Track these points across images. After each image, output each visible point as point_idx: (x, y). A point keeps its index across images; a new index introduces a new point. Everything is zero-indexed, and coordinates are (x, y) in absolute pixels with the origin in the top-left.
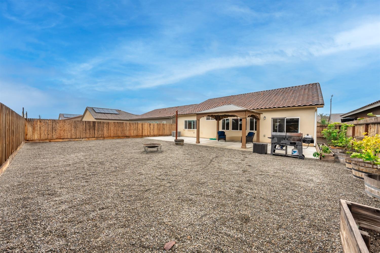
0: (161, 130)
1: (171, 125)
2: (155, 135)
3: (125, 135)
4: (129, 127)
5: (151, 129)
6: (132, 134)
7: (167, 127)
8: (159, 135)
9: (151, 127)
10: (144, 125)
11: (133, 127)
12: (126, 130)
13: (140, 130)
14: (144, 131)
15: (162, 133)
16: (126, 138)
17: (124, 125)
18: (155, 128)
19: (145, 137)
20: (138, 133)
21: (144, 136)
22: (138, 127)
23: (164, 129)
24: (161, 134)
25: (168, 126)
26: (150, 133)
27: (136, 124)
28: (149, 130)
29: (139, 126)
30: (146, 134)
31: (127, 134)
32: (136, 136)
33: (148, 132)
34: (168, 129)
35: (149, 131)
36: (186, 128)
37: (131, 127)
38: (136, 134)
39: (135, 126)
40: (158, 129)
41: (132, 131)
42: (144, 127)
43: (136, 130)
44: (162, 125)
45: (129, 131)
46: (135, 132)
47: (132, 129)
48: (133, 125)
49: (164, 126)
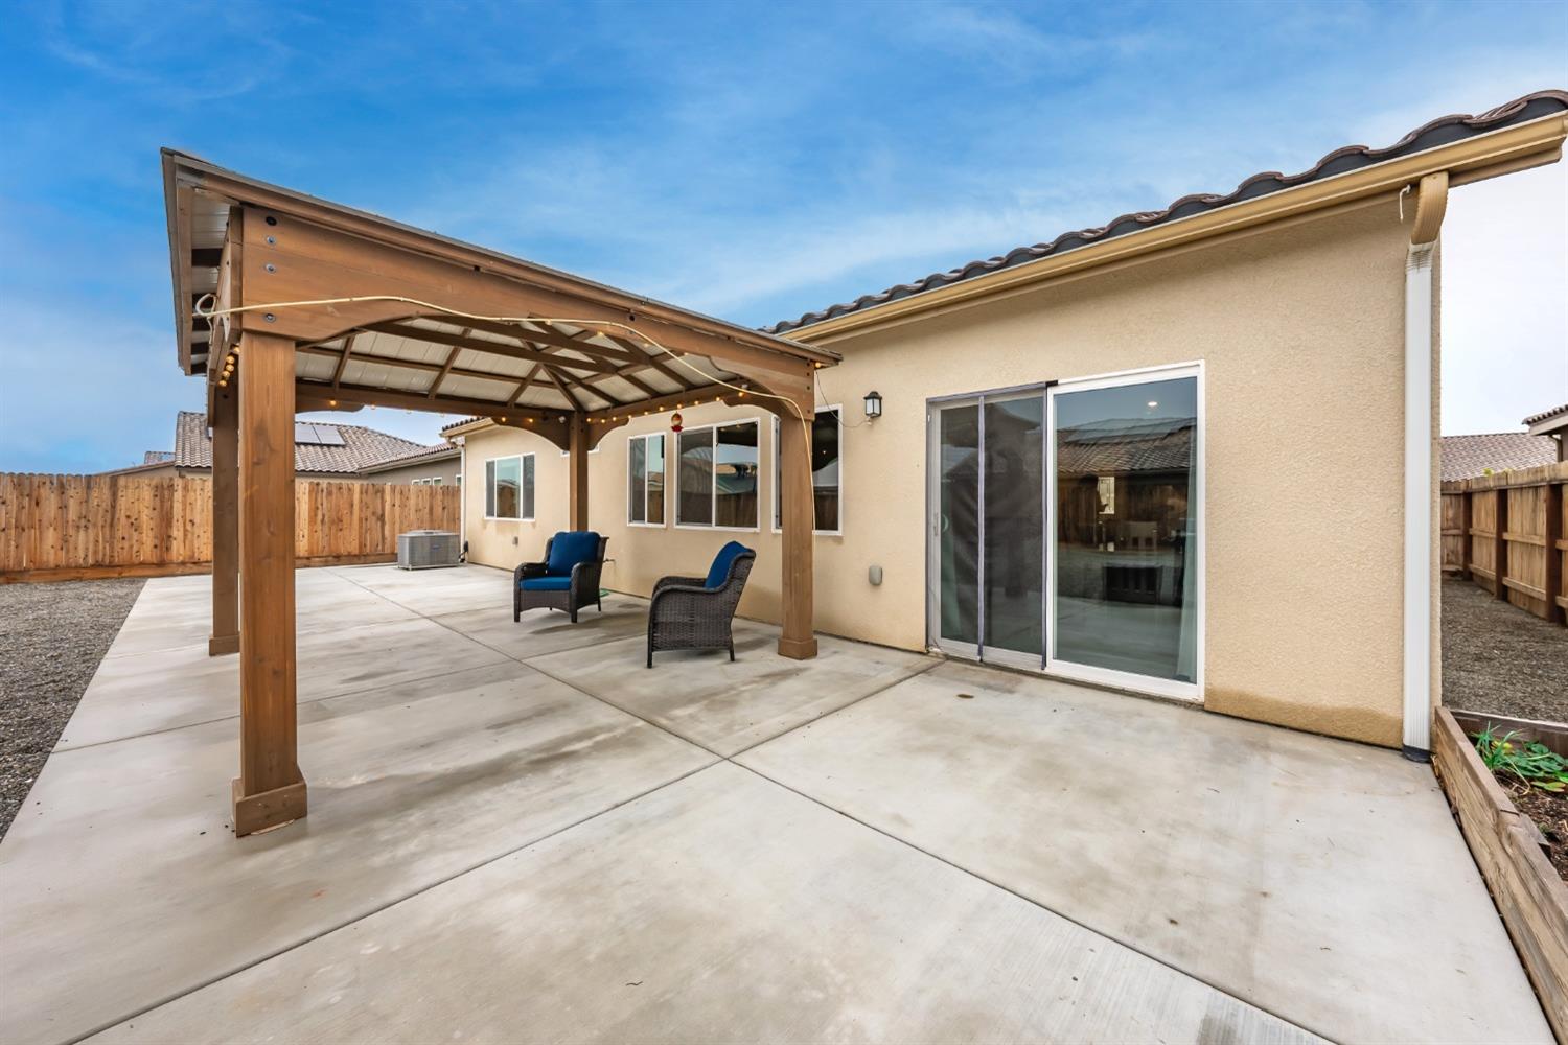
0: (356, 522)
1: (439, 497)
4: (13, 507)
6: (50, 554)
7: (403, 506)
8: (338, 557)
10: (178, 495)
11: (63, 507)
13: (135, 526)
14: (177, 533)
15: (362, 545)
19: (196, 569)
20: (118, 546)
21: (183, 563)
22: (113, 507)
23: (381, 518)
24: (356, 552)
25: (412, 501)
27: (88, 487)
29: (122, 503)
32: (97, 565)
34: (413, 516)
36: (490, 513)
37: (37, 504)
38: (96, 552)
39: (86, 501)
40: (323, 521)
41: (51, 536)
42: (184, 504)
43: (89, 530)
44: (361, 493)
45: (18, 536)
46: (87, 542)
47: (45, 523)
48: (63, 493)
49: (379, 501)
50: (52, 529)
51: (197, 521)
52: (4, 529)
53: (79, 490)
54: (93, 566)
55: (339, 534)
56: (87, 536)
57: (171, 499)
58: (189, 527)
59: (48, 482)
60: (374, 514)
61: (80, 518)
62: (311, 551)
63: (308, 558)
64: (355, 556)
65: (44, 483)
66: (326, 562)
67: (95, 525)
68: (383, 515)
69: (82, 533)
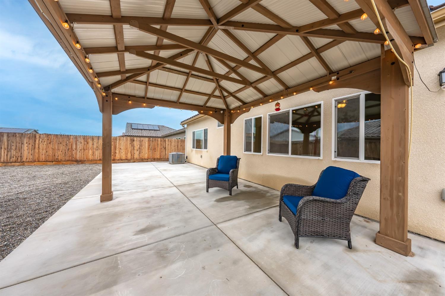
0: (159, 149)
1: (180, 143)
2: (145, 159)
3: (74, 159)
4: (83, 144)
5: (136, 148)
6: (91, 157)
7: (171, 145)
8: (154, 159)
9: (135, 145)
10: (118, 141)
11: (93, 144)
12: (76, 149)
14: (117, 152)
15: (160, 156)
16: (77, 163)
17: (71, 140)
18: (143, 147)
19: (121, 161)
21: (119, 160)
23: (165, 148)
24: (159, 158)
25: (173, 144)
26: (132, 155)
27: (98, 139)
28: (130, 150)
30: (124, 157)
31: (78, 156)
33: (126, 154)
34: (173, 148)
35: (130, 151)
36: (193, 147)
37: (88, 143)
38: (100, 156)
39: (98, 143)
40: (151, 149)
41: (90, 152)
42: (119, 144)
43: (99, 150)
44: (160, 141)
45: (84, 152)
46: (98, 154)
47: (89, 148)
48: (93, 141)
49: (165, 144)
50: (91, 150)
51: (122, 149)
52: (81, 150)
53: (97, 140)
54: (99, 160)
55: (155, 153)
56: (98, 152)
57: (116, 142)
58: (120, 149)
59: (90, 138)
60: (163, 147)
61: (97, 147)
62: (148, 157)
63: (147, 159)
64: (159, 159)
65: (89, 138)
66: (152, 160)
67: (100, 149)
68: (166, 148)
69: (97, 151)
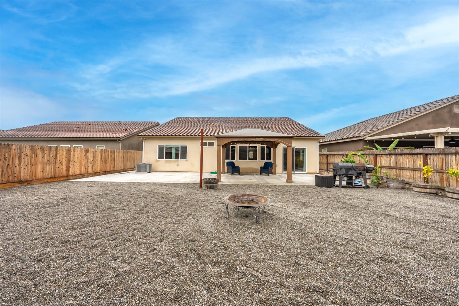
0: (109, 161)
1: (125, 153)
2: (98, 172)
3: (16, 179)
4: (30, 158)
5: (90, 161)
6: (39, 175)
8: (105, 172)
9: (89, 157)
10: (72, 153)
11: (43, 157)
12: (20, 164)
13: (61, 163)
14: (71, 166)
15: (110, 168)
16: (20, 185)
17: (13, 152)
18: (97, 159)
19: (75, 177)
20: (57, 170)
21: (72, 175)
22: (56, 157)
23: (114, 160)
24: (109, 170)
25: (120, 154)
26: (86, 168)
27: (50, 150)
28: (84, 162)
29: (58, 155)
30: (78, 172)
31: (22, 175)
32: (51, 177)
33: (81, 168)
34: (120, 159)
35: (84, 164)
37: (36, 156)
38: (51, 172)
39: (49, 155)
40: (103, 161)
41: (40, 168)
42: (73, 156)
43: (50, 165)
44: (111, 152)
45: (31, 168)
46: (49, 169)
47: (38, 163)
48: (43, 152)
49: (114, 154)
50: (40, 165)
51: (76, 161)
52: (27, 166)
53: (48, 151)
54: (50, 177)
55: (106, 165)
56: (49, 167)
57: (70, 154)
58: (74, 162)
59: (39, 149)
60: (113, 158)
61: (48, 161)
62: (100, 170)
63: (100, 172)
64: (109, 171)
65: (38, 149)
66: (103, 173)
67: (51, 163)
68: (115, 159)
69: (48, 166)
